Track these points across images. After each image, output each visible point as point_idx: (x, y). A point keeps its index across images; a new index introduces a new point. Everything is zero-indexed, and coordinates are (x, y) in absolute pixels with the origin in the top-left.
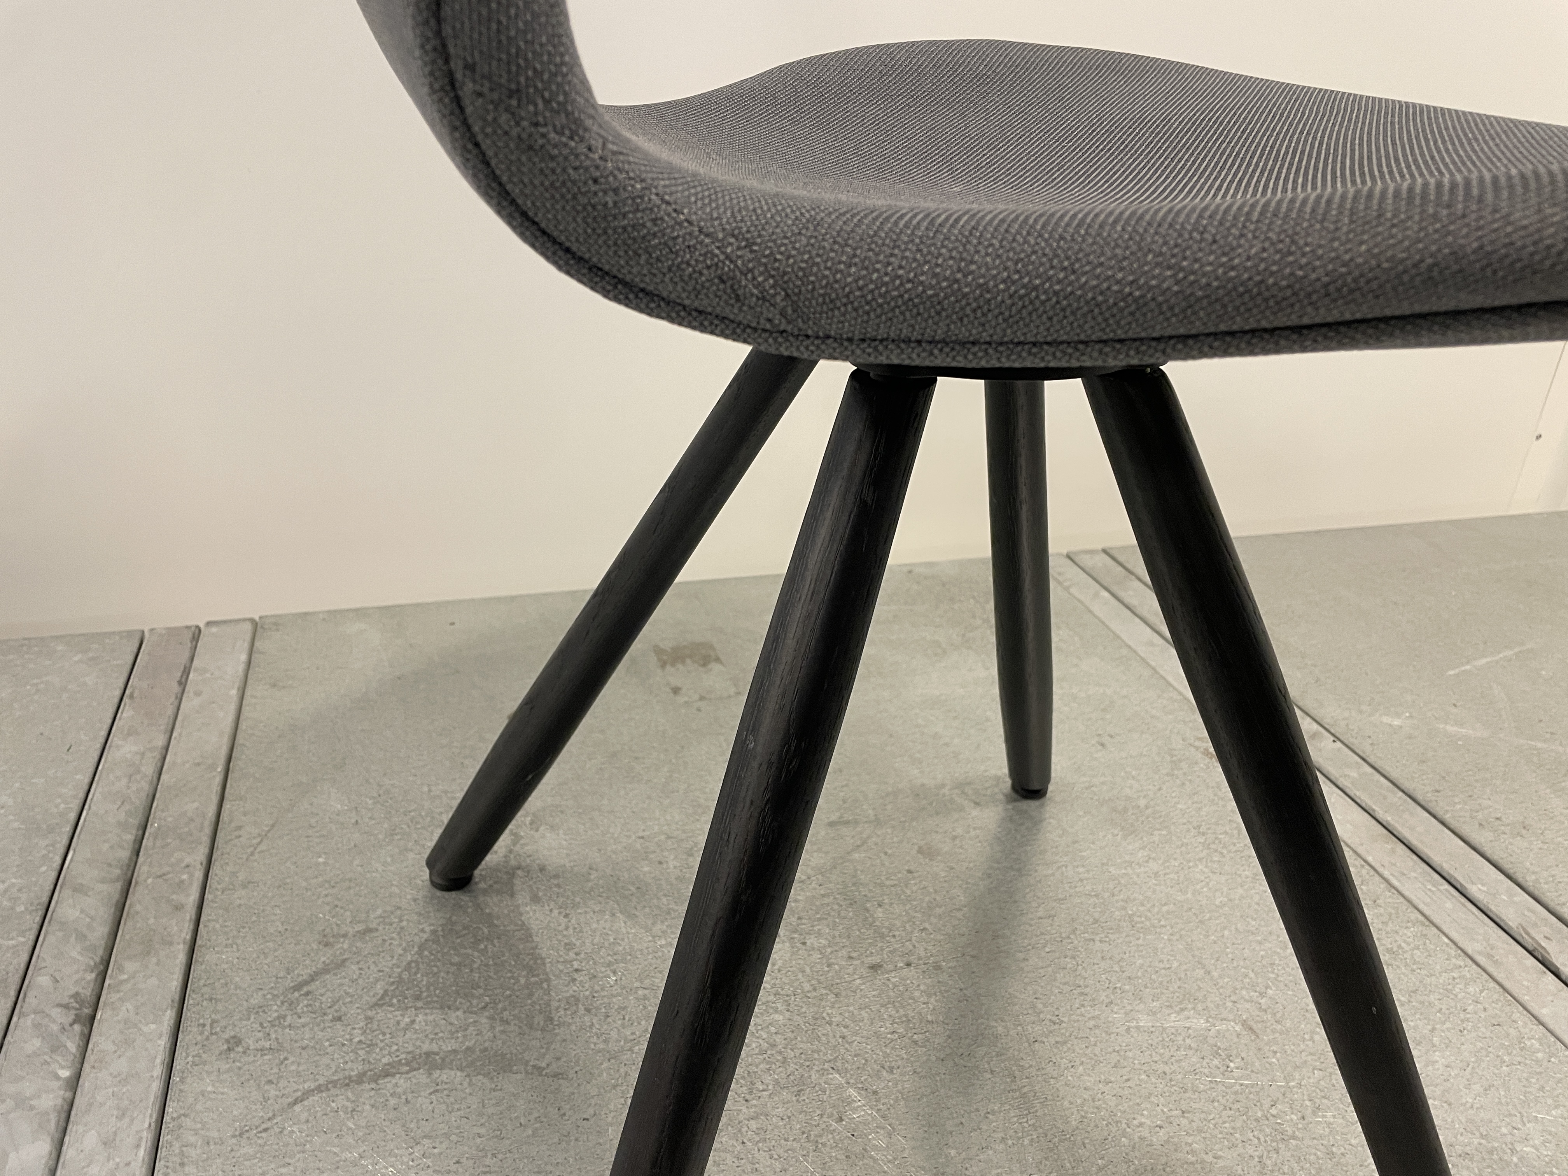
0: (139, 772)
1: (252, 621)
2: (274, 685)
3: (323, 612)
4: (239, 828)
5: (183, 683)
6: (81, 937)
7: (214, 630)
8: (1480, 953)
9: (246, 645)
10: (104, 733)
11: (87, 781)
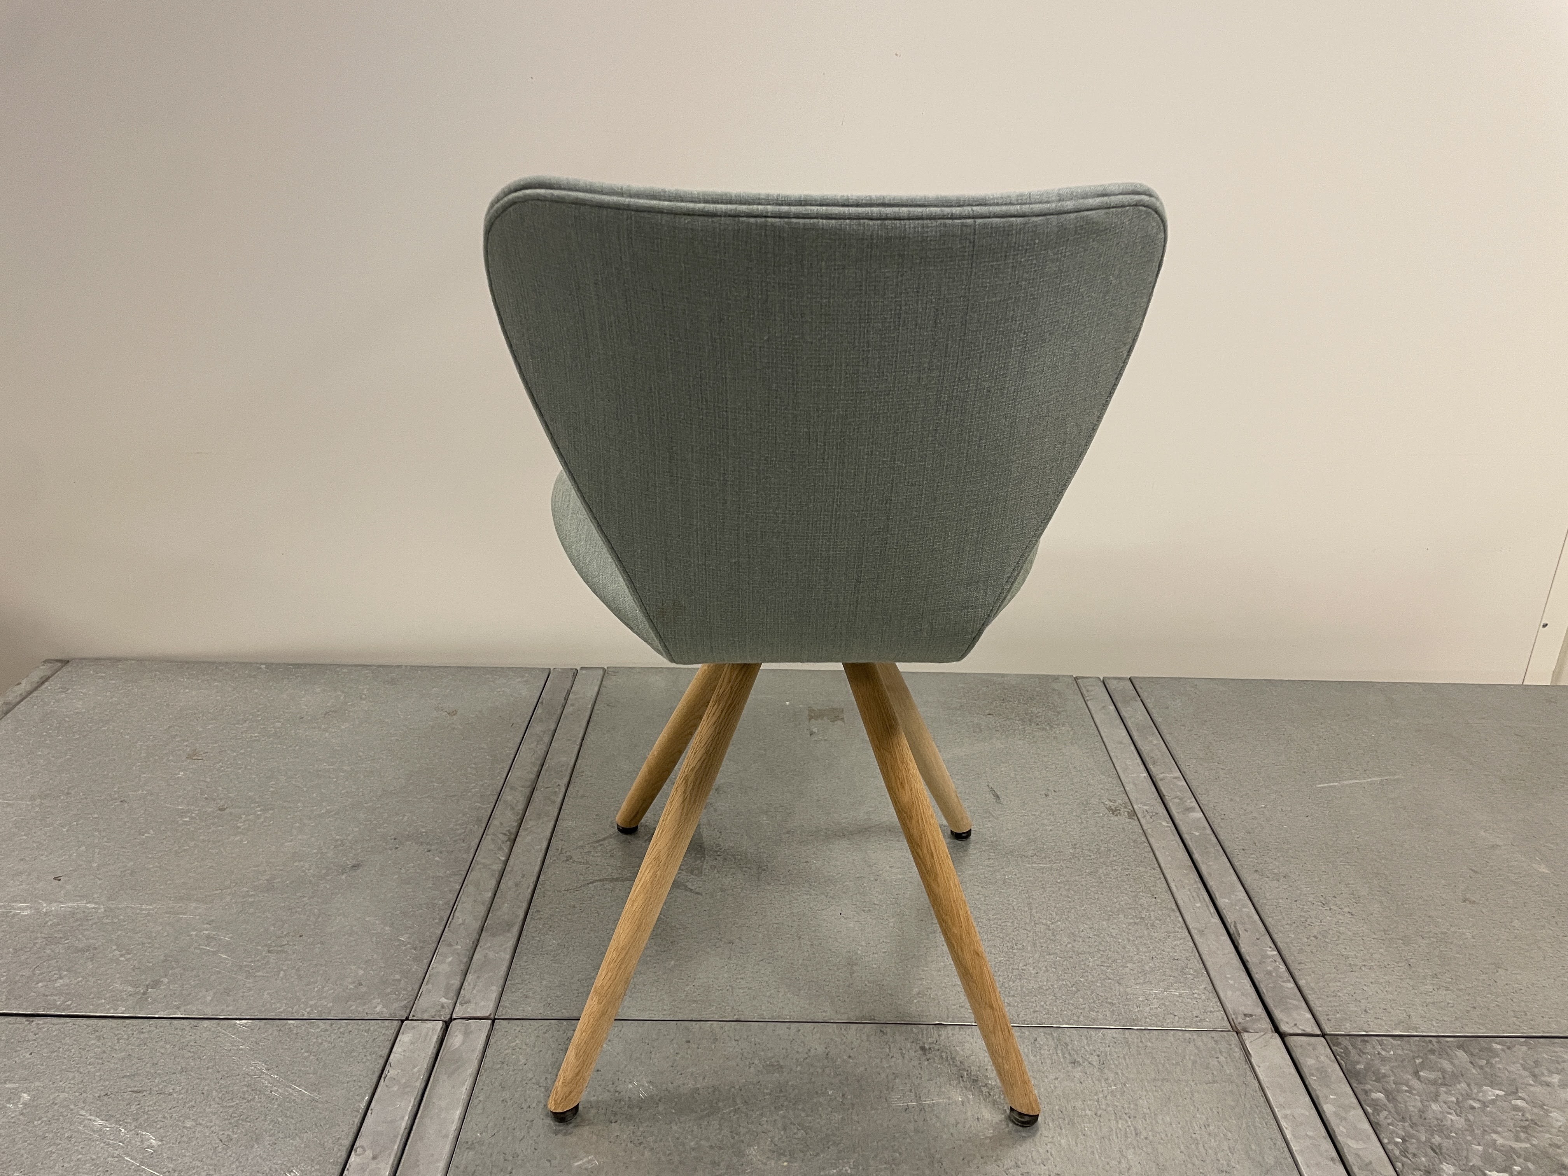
0: (542, 740)
1: (604, 669)
2: (608, 705)
3: (639, 668)
4: (583, 772)
5: (566, 699)
6: (513, 808)
7: (584, 672)
8: (1196, 928)
9: (599, 683)
10: (528, 720)
11: (519, 742)
